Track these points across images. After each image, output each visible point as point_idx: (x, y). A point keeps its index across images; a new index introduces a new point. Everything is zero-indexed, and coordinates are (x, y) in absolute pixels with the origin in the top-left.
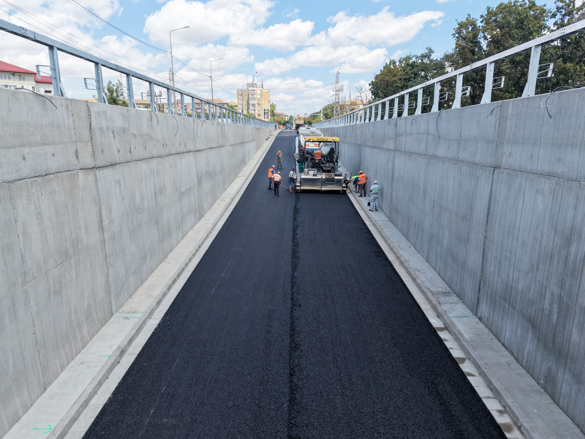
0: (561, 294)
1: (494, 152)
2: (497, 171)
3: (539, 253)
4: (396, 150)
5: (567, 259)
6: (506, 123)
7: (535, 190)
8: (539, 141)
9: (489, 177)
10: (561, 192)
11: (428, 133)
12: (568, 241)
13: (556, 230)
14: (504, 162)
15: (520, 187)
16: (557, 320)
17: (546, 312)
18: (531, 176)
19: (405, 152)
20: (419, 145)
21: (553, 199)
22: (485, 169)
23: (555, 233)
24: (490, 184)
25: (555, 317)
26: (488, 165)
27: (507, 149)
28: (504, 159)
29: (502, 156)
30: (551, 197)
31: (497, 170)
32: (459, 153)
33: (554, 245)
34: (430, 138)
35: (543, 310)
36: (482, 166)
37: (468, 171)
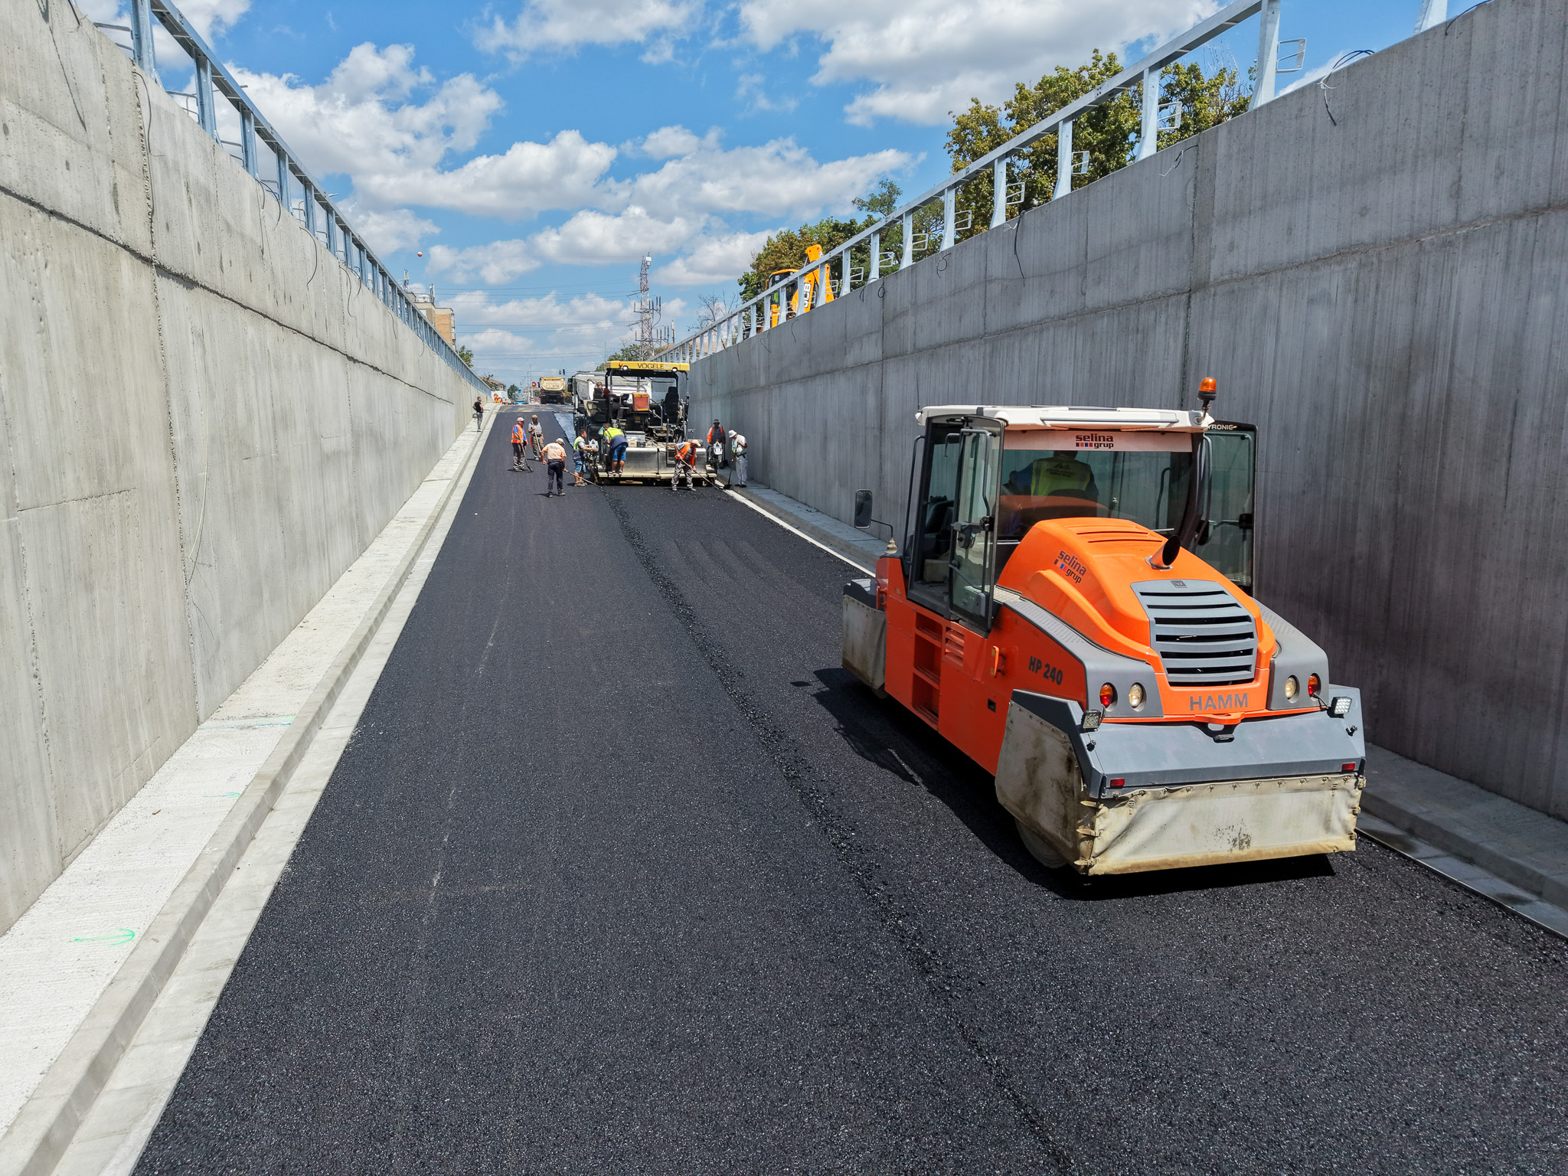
0: (1396, 504)
1: (1186, 256)
2: (1196, 299)
3: (1330, 436)
4: (887, 358)
5: (1403, 417)
6: (1212, 180)
7: (1306, 300)
8: (1307, 190)
9: (1177, 318)
10: (1373, 280)
11: (987, 280)
12: (1405, 378)
13: (1368, 367)
14: (1216, 269)
15: (1265, 308)
16: (1393, 566)
17: (1360, 562)
18: (1291, 273)
19: (918, 351)
20: (961, 317)
21: (1356, 301)
22: (1163, 306)
23: (1368, 373)
24: (1181, 335)
25: (1385, 562)
26: (1171, 291)
27: (1220, 238)
28: (1215, 264)
29: (1211, 257)
30: (1350, 298)
31: (1198, 294)
32: (1084, 294)
33: (1369, 400)
34: (995, 289)
35: (1352, 560)
36: (1156, 300)
37: (1115, 327)
